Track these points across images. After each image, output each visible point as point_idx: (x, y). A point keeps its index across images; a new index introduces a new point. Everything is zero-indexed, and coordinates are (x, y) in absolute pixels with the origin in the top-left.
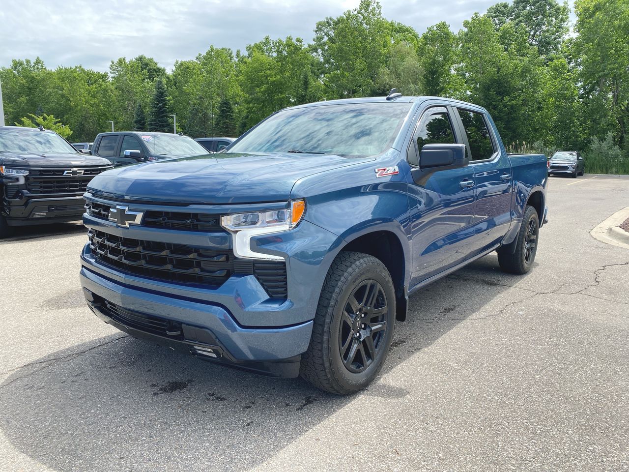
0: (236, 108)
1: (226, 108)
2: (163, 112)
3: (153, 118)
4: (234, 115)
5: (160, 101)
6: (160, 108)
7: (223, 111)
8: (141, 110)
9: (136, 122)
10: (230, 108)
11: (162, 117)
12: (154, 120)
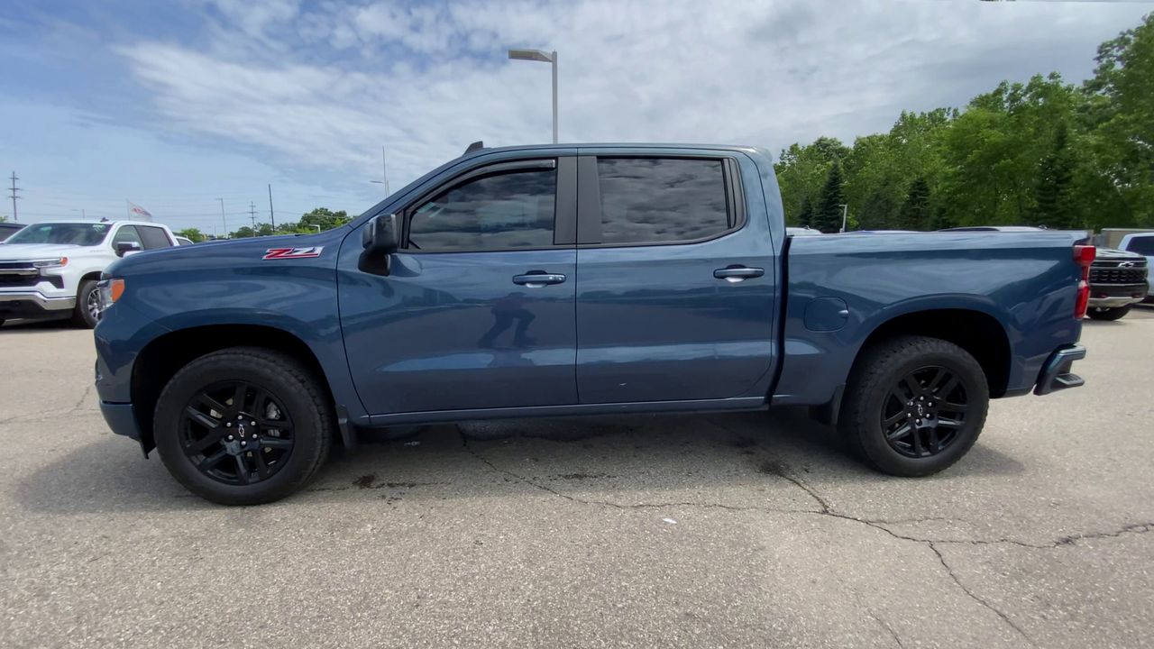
0: (934, 190)
1: (920, 188)
2: (834, 202)
3: (821, 210)
4: (929, 199)
5: (831, 189)
6: (830, 198)
7: (913, 195)
8: (808, 204)
9: (801, 217)
10: (927, 190)
11: (833, 208)
12: (821, 213)
